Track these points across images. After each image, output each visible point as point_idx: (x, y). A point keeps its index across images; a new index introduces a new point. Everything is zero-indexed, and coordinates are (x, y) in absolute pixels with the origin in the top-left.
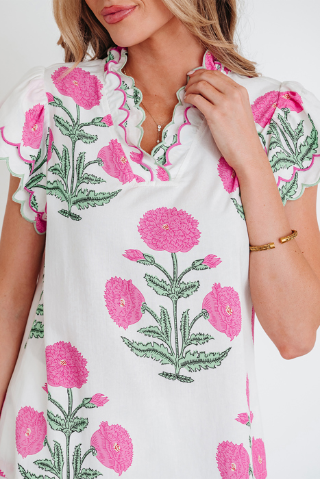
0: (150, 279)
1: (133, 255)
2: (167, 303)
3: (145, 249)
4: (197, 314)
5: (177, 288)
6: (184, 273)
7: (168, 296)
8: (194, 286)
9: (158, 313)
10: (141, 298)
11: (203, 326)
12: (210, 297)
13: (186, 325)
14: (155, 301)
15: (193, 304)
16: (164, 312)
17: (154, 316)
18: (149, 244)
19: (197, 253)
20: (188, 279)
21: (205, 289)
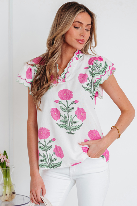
0: (61, 107)
1: (57, 101)
2: (66, 114)
3: (60, 100)
4: (74, 116)
5: (68, 109)
6: (70, 105)
7: (66, 112)
8: (72, 109)
9: (64, 116)
10: (60, 113)
11: (76, 119)
12: (77, 111)
13: (71, 119)
14: (63, 113)
15: (73, 113)
16: (65, 116)
17: (63, 117)
18: (61, 99)
19: (73, 100)
20: (71, 107)
21: (76, 109)
